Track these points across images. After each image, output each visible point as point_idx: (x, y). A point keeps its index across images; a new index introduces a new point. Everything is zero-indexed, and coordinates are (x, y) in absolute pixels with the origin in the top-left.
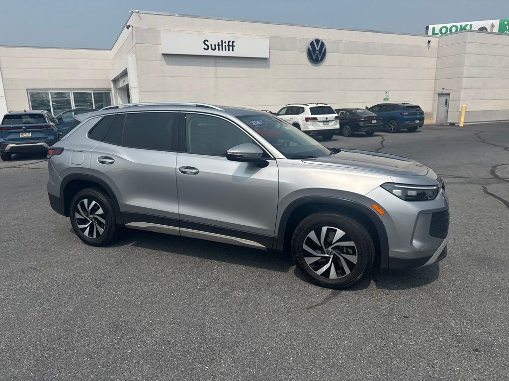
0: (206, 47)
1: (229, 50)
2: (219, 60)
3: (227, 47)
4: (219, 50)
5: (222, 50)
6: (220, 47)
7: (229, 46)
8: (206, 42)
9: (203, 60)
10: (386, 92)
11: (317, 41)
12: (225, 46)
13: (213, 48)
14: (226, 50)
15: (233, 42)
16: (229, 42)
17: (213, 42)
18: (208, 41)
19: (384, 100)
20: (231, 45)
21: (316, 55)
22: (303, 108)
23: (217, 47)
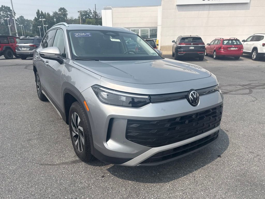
2: (212, 7)
9: (201, 7)
22: (263, 36)
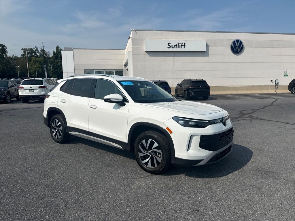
0: (169, 47)
1: (182, 48)
2: (176, 54)
3: (181, 46)
4: (176, 48)
5: (178, 48)
6: (177, 46)
7: (182, 45)
8: (169, 44)
9: (167, 54)
10: (286, 71)
11: (238, 41)
12: (180, 46)
13: (173, 47)
14: (180, 48)
15: (185, 43)
16: (182, 43)
17: (173, 44)
18: (170, 43)
19: (284, 76)
20: (183, 45)
21: (236, 49)
23: (175, 46)
